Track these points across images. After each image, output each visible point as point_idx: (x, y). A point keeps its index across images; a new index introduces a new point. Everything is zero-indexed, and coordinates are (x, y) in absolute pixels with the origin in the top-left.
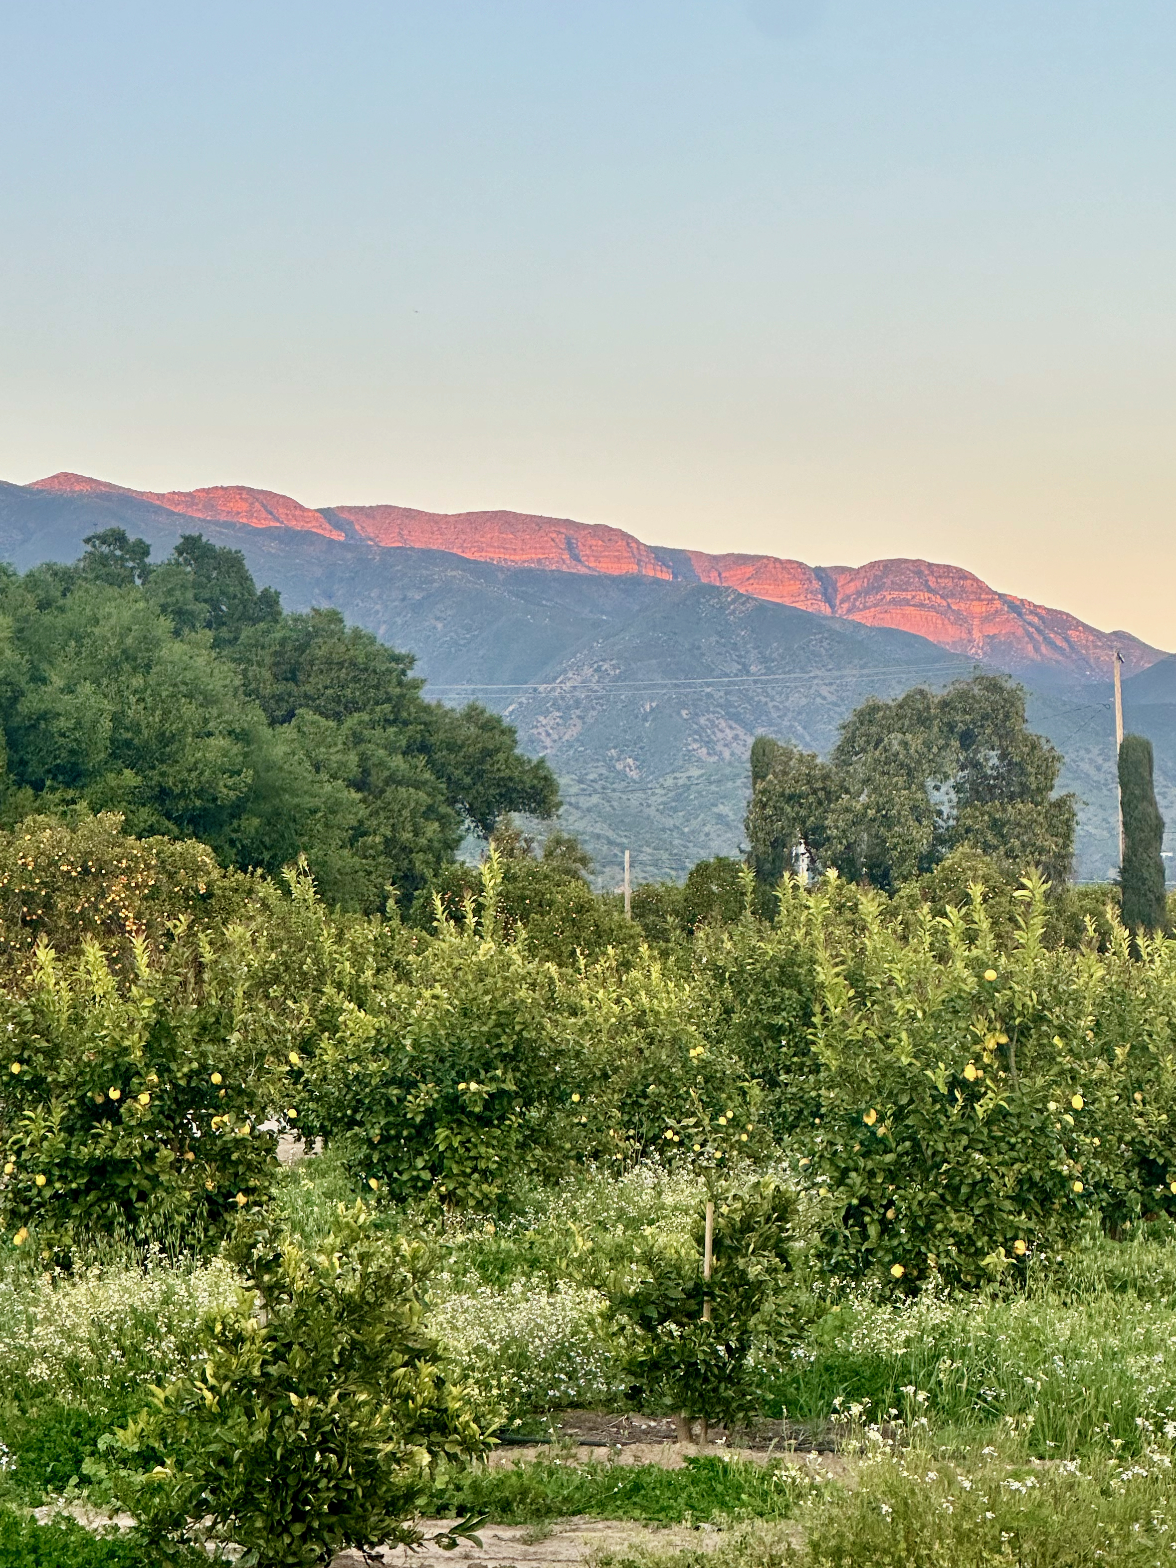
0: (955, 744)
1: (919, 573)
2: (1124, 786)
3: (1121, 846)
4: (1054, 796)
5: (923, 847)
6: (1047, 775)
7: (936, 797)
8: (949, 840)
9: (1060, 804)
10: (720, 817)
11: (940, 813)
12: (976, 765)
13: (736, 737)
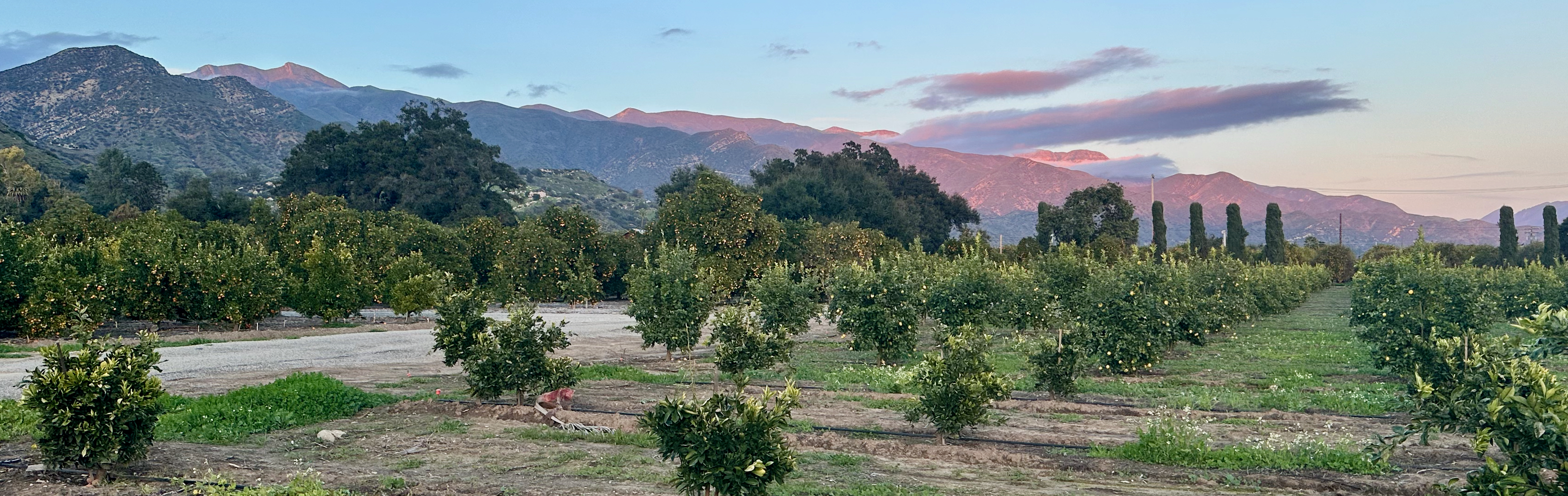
0: (1102, 203)
1: (1087, 154)
2: (1153, 215)
3: (1153, 234)
4: (1132, 219)
5: (1091, 233)
6: (1131, 213)
7: (1095, 219)
8: (1100, 232)
9: (1133, 221)
10: (1024, 226)
11: (1096, 224)
12: (1107, 209)
13: (1030, 203)
